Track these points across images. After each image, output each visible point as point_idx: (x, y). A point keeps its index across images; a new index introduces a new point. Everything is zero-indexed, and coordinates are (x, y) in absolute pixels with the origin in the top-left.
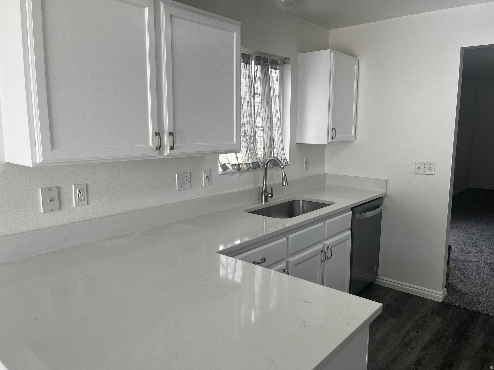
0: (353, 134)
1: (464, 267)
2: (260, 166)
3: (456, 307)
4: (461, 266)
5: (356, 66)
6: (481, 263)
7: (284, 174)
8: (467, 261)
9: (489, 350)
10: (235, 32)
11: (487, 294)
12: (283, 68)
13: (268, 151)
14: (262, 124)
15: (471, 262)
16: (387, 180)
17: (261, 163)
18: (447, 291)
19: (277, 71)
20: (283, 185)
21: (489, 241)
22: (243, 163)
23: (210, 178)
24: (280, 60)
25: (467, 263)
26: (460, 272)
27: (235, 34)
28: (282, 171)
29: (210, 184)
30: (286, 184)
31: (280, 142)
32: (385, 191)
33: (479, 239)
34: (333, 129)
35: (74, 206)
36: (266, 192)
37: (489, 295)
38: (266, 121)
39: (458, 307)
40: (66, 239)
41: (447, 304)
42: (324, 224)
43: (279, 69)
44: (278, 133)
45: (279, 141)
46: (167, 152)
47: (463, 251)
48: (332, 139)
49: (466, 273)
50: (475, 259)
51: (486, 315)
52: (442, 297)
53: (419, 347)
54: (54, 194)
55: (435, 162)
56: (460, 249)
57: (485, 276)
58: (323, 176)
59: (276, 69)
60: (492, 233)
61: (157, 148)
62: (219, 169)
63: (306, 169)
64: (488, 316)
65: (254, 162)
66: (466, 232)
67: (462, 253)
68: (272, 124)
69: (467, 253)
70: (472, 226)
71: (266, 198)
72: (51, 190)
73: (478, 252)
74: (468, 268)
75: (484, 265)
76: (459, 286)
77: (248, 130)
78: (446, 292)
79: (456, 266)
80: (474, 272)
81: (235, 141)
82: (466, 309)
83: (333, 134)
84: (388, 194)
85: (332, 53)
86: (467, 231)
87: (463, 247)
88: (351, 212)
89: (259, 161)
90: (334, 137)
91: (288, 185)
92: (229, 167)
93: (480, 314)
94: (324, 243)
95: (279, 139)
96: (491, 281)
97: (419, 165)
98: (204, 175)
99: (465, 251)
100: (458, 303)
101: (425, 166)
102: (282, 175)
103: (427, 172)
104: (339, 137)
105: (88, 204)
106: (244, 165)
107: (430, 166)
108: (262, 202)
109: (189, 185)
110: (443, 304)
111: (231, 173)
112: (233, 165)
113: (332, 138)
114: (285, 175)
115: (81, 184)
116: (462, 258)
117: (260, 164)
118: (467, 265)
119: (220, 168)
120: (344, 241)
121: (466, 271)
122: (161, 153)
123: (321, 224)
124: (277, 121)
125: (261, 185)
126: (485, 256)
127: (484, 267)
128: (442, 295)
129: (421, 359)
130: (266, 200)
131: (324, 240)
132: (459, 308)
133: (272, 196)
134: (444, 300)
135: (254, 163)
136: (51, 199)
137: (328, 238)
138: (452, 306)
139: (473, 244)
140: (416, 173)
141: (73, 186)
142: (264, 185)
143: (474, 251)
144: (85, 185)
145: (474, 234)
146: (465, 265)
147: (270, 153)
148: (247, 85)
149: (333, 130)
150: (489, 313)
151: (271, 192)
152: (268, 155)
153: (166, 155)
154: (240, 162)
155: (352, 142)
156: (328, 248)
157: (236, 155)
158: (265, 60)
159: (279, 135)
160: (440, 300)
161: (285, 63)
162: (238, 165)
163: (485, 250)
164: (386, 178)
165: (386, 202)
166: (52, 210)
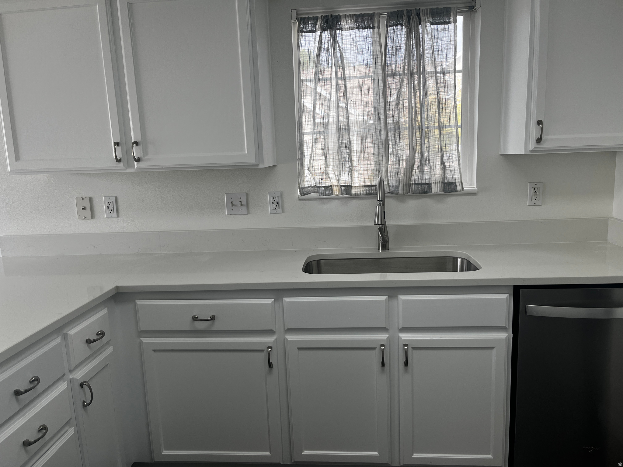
23: (280, 203)
29: (281, 212)
34: (538, 122)
35: (105, 217)
48: (537, 144)
54: (87, 204)
59: (446, 23)
61: (119, 160)
63: (535, 205)
72: (83, 199)
77: (371, 134)
83: (538, 133)
90: (539, 138)
98: (269, 199)
105: (118, 216)
109: (244, 209)
113: (538, 141)
115: (110, 197)
119: (298, 191)
123: (384, 298)
136: (83, 207)
141: (103, 198)
144: (114, 198)
148: (366, 63)
149: (539, 125)
161: (474, 8)
162: (329, 187)
166: (85, 217)
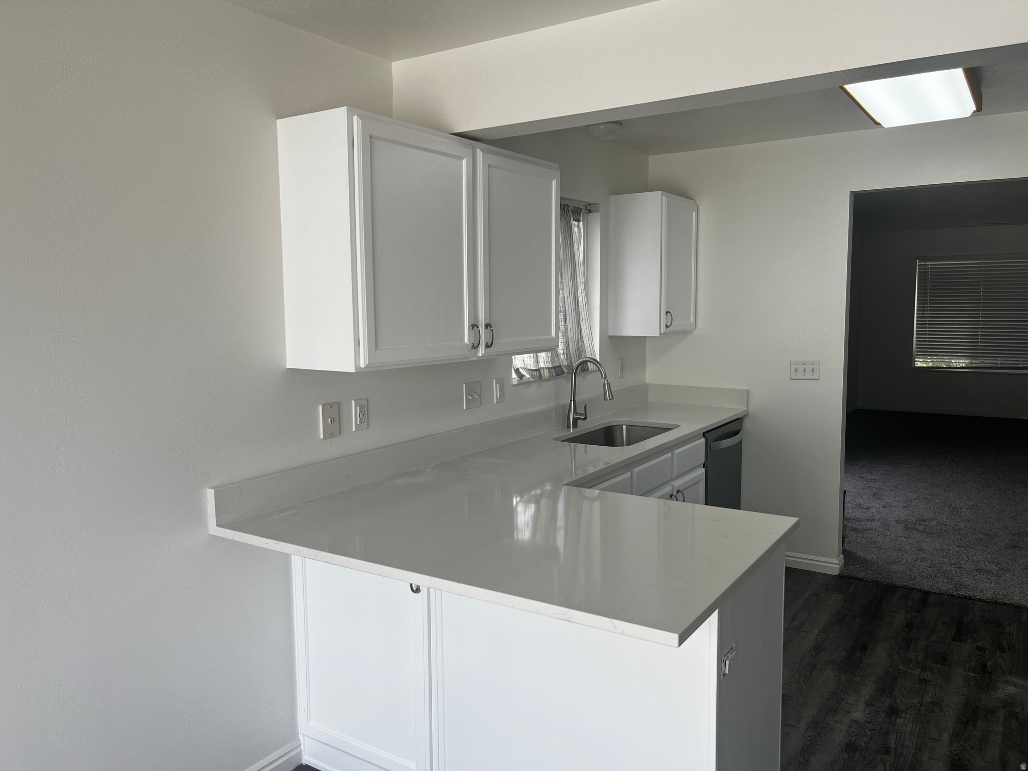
0: (692, 320)
1: (864, 528)
2: (563, 371)
3: (861, 580)
4: (859, 527)
5: (694, 214)
6: (890, 521)
7: (606, 382)
8: (868, 520)
9: (914, 629)
10: (554, 180)
11: (904, 561)
12: (587, 218)
13: (574, 349)
14: (564, 308)
15: (875, 521)
16: (748, 391)
17: (565, 366)
18: (844, 558)
19: (581, 223)
20: (605, 399)
21: (900, 491)
22: (544, 367)
23: (504, 391)
24: (584, 206)
25: (868, 523)
26: (859, 535)
27: (554, 183)
28: (602, 378)
29: (504, 400)
30: (611, 398)
31: (589, 334)
32: (745, 408)
33: (883, 489)
34: (667, 313)
35: (354, 430)
36: (575, 411)
37: (907, 562)
38: (569, 302)
39: (863, 580)
40: (348, 477)
41: (847, 577)
42: (672, 455)
43: (582, 221)
44: (586, 320)
45: (588, 332)
46: (481, 351)
47: (860, 506)
48: (666, 329)
49: (868, 535)
50: (879, 516)
51: (905, 587)
52: (838, 566)
53: (816, 631)
54: (335, 414)
55: (819, 361)
56: (855, 503)
57: (898, 538)
58: (645, 388)
59: (578, 221)
60: (903, 479)
61: (473, 346)
62: (513, 377)
63: (622, 377)
64: (909, 588)
65: (557, 365)
66: (861, 479)
67: (859, 508)
68: (578, 305)
69: (868, 508)
70: (870, 469)
71: (575, 420)
72: (331, 406)
73: (884, 507)
74: (872, 529)
75: (895, 523)
76: (860, 553)
78: (844, 560)
79: (853, 526)
80: (880, 533)
81: (553, 334)
82: (876, 582)
83: (667, 321)
84: (750, 412)
85: (664, 197)
86: (862, 477)
87: (860, 501)
88: (703, 439)
89: (562, 364)
90: (669, 325)
91: (613, 399)
92: (523, 374)
93: (897, 586)
94: (672, 484)
95: (588, 329)
96: (908, 545)
97: (796, 366)
98: (495, 386)
99: (864, 506)
100: (862, 575)
101: (805, 366)
102: (604, 385)
103: (808, 376)
104: (676, 325)
105: (368, 427)
106: (545, 370)
107: (813, 366)
108: (569, 427)
109: (478, 401)
110: (841, 576)
111: (529, 383)
112: (532, 370)
113: (667, 326)
114: (609, 384)
115: (362, 399)
116: (859, 515)
117: (564, 369)
118: (868, 525)
119: (514, 375)
120: (695, 483)
121: (869, 533)
122: (476, 353)
123: (669, 455)
124: (584, 301)
125: (566, 400)
126: (896, 511)
127: (896, 526)
128: (839, 565)
129: (822, 644)
130: (575, 425)
131: (673, 480)
132: (865, 581)
133: (585, 419)
134: (841, 571)
135: (556, 367)
136: (331, 419)
137: (678, 477)
138: (854, 579)
139: (874, 495)
140: (792, 378)
141: (353, 401)
142: (571, 400)
143: (878, 506)
144: (366, 401)
145: (875, 481)
146: (866, 524)
147: (577, 351)
149: (667, 315)
150: (909, 585)
151: (584, 413)
152: (575, 354)
153: (480, 355)
154: (542, 365)
155: (689, 332)
156: (678, 492)
157: (537, 355)
158: (566, 209)
159: (587, 324)
160: (837, 573)
161: (590, 211)
162: (538, 370)
163: (895, 504)
164: (746, 388)
165: (747, 425)
166: (332, 434)
